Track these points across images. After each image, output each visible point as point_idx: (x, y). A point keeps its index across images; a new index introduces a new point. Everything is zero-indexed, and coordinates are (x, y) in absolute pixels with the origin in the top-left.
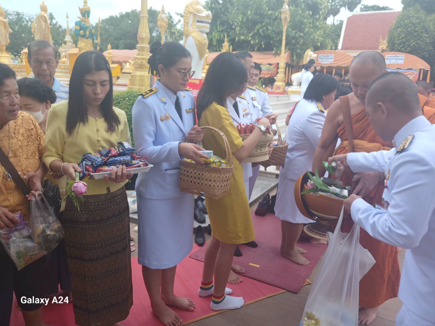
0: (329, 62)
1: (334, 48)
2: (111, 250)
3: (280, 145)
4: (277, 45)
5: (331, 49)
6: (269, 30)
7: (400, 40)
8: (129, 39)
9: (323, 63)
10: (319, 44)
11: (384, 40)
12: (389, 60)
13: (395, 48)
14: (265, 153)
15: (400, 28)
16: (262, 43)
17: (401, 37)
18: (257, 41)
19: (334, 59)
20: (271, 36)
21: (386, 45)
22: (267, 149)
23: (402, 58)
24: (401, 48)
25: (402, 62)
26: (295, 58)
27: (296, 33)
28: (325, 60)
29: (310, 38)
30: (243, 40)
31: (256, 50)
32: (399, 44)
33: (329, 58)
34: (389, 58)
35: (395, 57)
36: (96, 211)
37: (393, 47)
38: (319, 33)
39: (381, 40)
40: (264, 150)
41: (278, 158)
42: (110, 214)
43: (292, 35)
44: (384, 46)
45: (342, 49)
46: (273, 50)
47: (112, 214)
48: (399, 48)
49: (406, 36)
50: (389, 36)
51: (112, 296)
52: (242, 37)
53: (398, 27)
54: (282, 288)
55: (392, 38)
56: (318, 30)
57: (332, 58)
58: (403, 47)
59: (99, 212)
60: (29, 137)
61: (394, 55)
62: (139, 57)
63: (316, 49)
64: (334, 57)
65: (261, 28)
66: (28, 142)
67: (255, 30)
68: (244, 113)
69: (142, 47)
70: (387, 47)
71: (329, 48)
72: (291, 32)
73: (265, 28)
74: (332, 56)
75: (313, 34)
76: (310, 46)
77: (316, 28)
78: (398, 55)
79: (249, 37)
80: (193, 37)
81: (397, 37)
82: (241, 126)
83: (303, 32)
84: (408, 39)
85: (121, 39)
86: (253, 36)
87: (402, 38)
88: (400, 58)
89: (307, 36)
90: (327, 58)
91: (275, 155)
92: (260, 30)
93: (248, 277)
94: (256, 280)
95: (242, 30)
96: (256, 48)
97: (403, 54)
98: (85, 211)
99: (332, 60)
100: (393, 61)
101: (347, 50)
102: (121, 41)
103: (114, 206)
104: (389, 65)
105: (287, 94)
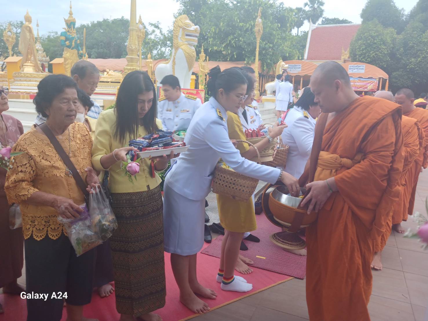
0: (297, 71)
1: (300, 58)
2: (151, 242)
3: (281, 148)
4: (248, 55)
5: (299, 59)
6: (241, 41)
7: (361, 52)
8: (102, 48)
9: (291, 72)
10: (287, 55)
11: (345, 51)
12: (351, 70)
13: (356, 59)
14: (268, 155)
15: (360, 40)
16: (235, 53)
17: (361, 49)
18: (229, 52)
19: (302, 68)
20: (243, 47)
21: (348, 55)
22: (271, 151)
23: (363, 67)
24: (362, 59)
25: (363, 71)
26: (265, 68)
27: (266, 44)
28: (293, 69)
29: (279, 48)
30: (216, 50)
31: (228, 60)
32: (360, 56)
33: (297, 68)
34: (351, 68)
35: (356, 67)
36: (138, 207)
37: (354, 58)
38: (287, 44)
39: (343, 51)
40: (268, 152)
41: (280, 159)
42: (150, 210)
43: (262, 46)
44: (346, 56)
45: (307, 59)
46: (245, 60)
47: (151, 209)
48: (360, 59)
49: (366, 48)
50: (351, 47)
51: (152, 285)
52: (215, 48)
53: (359, 40)
54: (289, 276)
55: (354, 50)
56: (286, 41)
57: (300, 68)
58: (364, 58)
59: (141, 208)
60: (84, 141)
61: (356, 65)
62: (129, 67)
63: (285, 59)
64: (302, 66)
65: (233, 39)
66: (84, 146)
67: (227, 40)
68: (252, 120)
69: (132, 58)
70: (349, 58)
71: (297, 58)
72: (262, 44)
73: (237, 39)
74: (300, 65)
75: (281, 45)
76: (279, 56)
77: (284, 39)
78: (360, 65)
79: (221, 48)
80: (182, 49)
81: (358, 48)
82: (248, 131)
83: (272, 43)
84: (368, 50)
85: (93, 48)
86: (226, 47)
87: (363, 50)
88: (361, 68)
89: (276, 47)
90: (295, 68)
91: (277, 157)
92: (232, 41)
93: (258, 268)
94: (265, 269)
95: (215, 40)
96: (229, 58)
97: (364, 65)
98: (129, 208)
99: (300, 69)
100: (355, 71)
101: (313, 60)
102: (94, 50)
103: (153, 202)
104: (351, 74)
105: (261, 102)
